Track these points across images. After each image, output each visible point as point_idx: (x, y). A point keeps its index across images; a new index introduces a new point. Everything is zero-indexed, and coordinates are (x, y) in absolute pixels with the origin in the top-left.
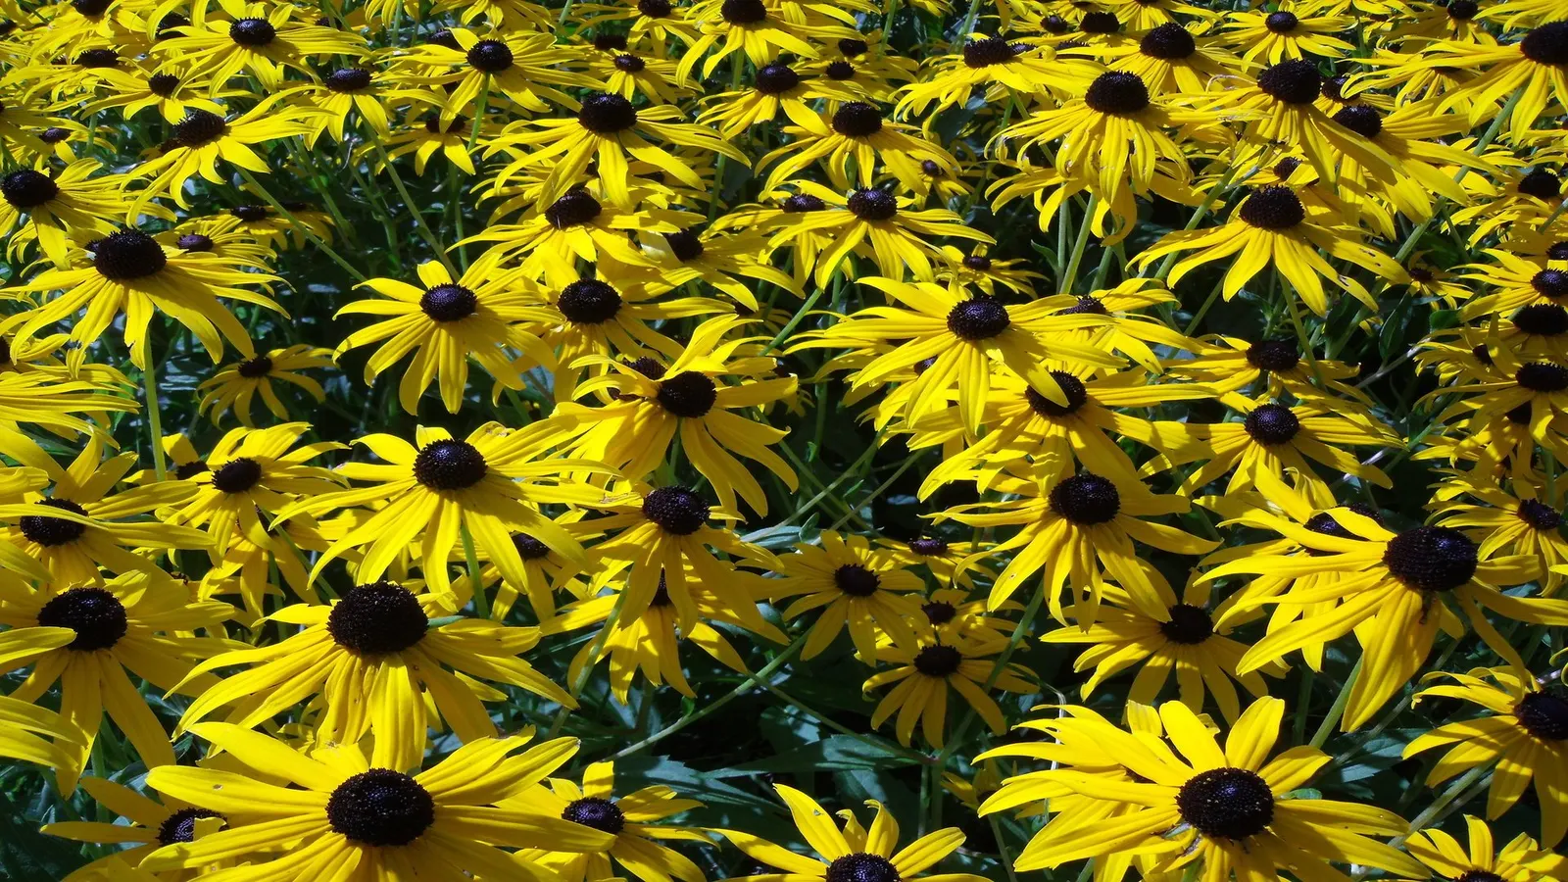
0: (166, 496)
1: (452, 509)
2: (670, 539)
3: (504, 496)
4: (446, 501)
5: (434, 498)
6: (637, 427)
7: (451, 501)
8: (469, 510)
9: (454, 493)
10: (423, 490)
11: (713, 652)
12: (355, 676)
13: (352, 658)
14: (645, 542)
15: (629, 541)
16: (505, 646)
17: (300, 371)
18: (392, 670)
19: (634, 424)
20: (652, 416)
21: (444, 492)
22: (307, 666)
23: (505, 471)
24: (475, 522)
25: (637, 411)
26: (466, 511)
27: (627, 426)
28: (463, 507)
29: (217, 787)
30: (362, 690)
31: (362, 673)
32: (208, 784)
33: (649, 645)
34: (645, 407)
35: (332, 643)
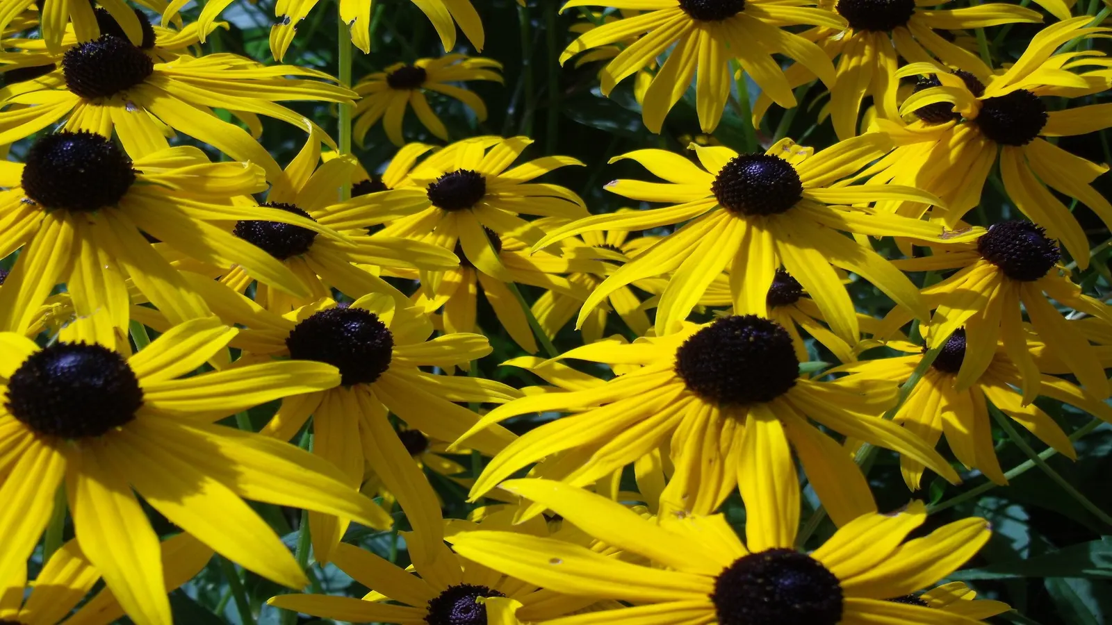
0: (397, 208)
1: (763, 240)
2: (1009, 285)
3: (822, 225)
4: (754, 230)
5: (739, 226)
6: (954, 153)
7: (761, 229)
8: (784, 241)
9: (763, 219)
10: (723, 216)
11: (1029, 426)
12: (711, 430)
13: (706, 408)
14: (984, 290)
15: (966, 286)
16: (870, 401)
17: (459, 84)
18: (760, 424)
19: (948, 151)
20: (969, 140)
21: (751, 217)
22: (647, 415)
23: (821, 195)
24: (790, 255)
25: (951, 136)
26: (779, 243)
27: (939, 154)
28: (775, 237)
29: (554, 561)
30: (718, 448)
31: (719, 426)
32: (544, 558)
33: (951, 417)
34: (960, 131)
35: (680, 387)
